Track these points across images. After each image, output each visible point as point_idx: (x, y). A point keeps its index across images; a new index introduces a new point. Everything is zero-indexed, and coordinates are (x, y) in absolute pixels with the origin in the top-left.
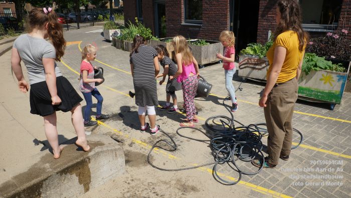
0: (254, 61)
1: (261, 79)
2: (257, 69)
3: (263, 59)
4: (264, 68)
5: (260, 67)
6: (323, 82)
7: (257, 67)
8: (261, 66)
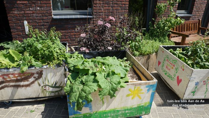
0: (15, 77)
1: (34, 97)
2: (23, 86)
3: (28, 71)
4: (33, 82)
5: (26, 83)
6: (131, 97)
7: (22, 83)
8: (28, 81)
